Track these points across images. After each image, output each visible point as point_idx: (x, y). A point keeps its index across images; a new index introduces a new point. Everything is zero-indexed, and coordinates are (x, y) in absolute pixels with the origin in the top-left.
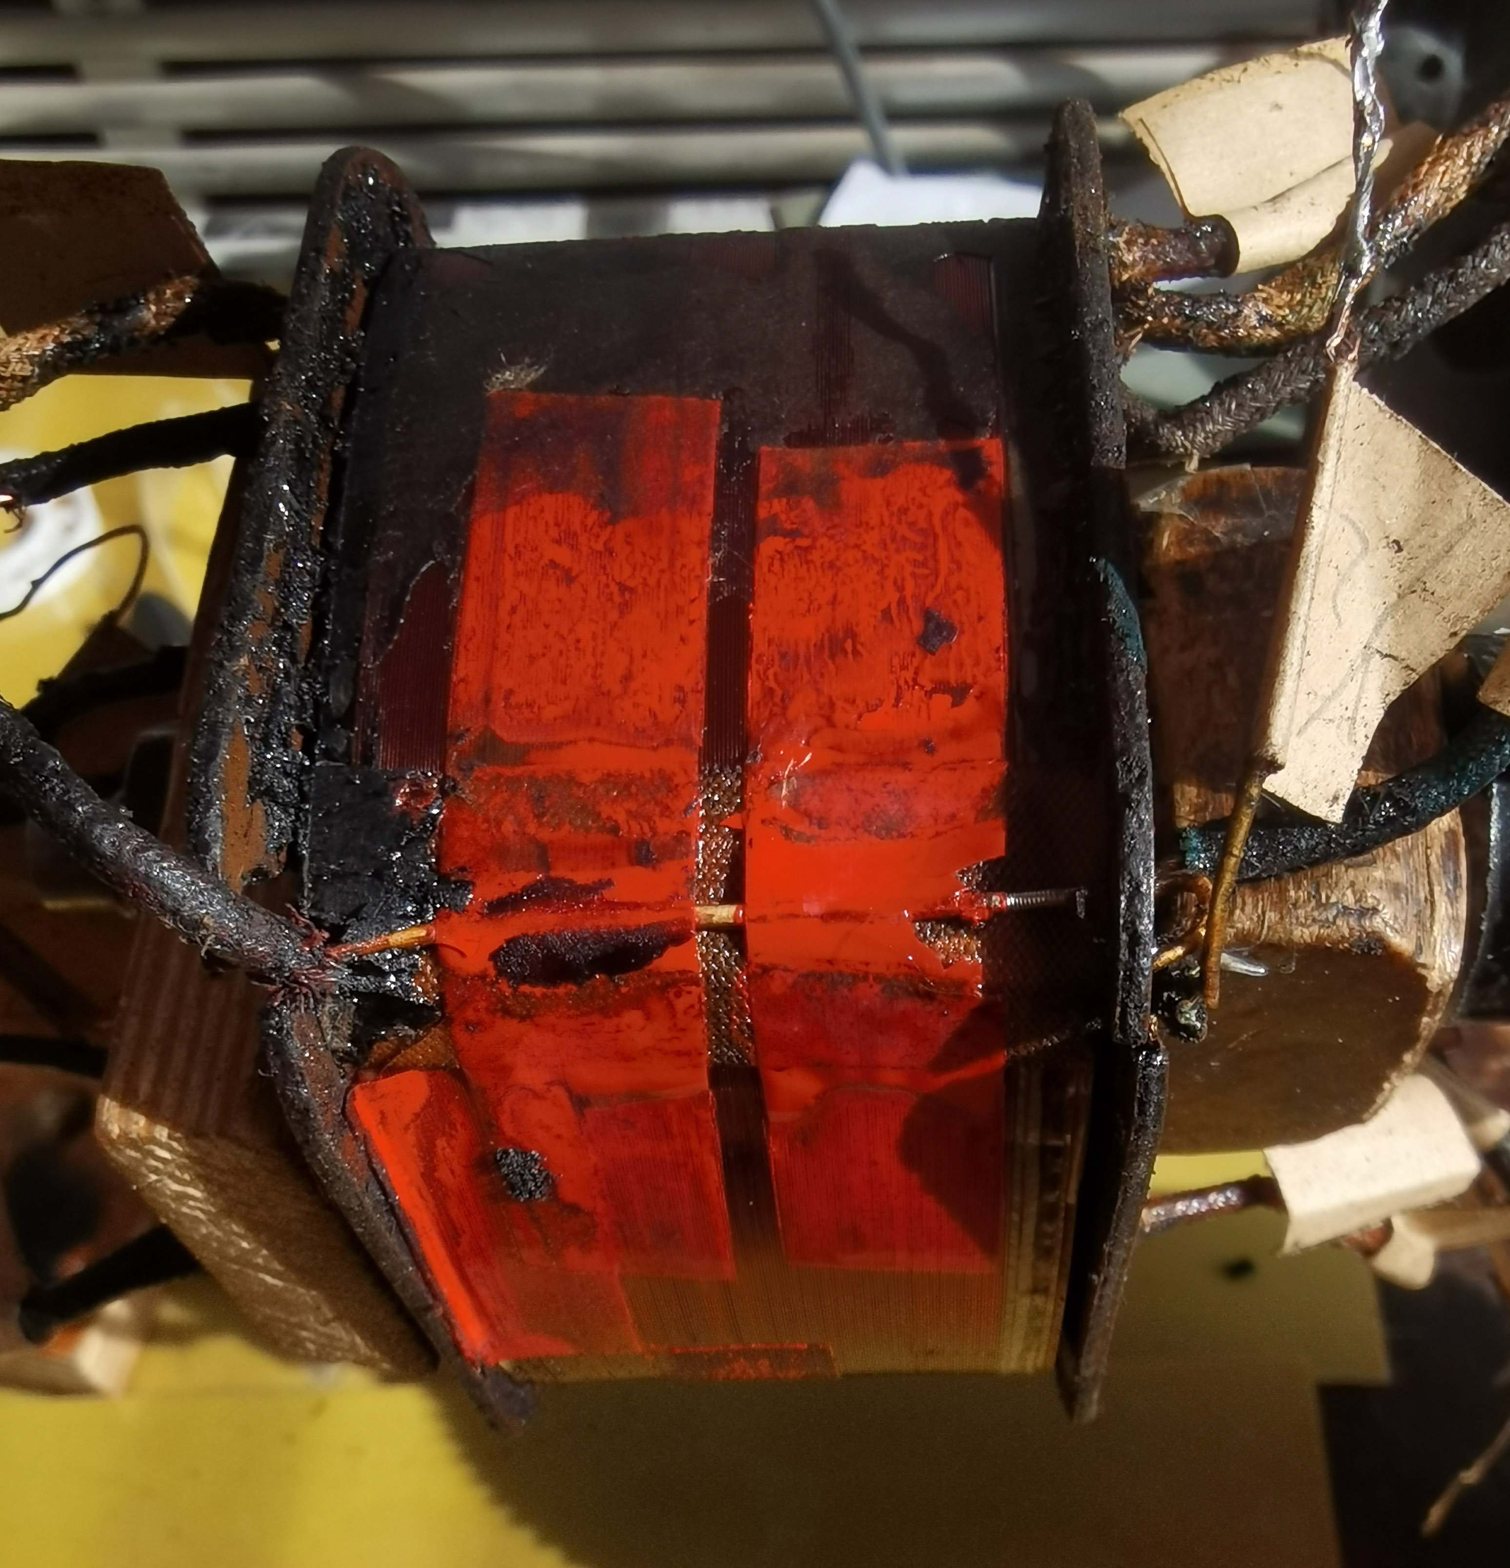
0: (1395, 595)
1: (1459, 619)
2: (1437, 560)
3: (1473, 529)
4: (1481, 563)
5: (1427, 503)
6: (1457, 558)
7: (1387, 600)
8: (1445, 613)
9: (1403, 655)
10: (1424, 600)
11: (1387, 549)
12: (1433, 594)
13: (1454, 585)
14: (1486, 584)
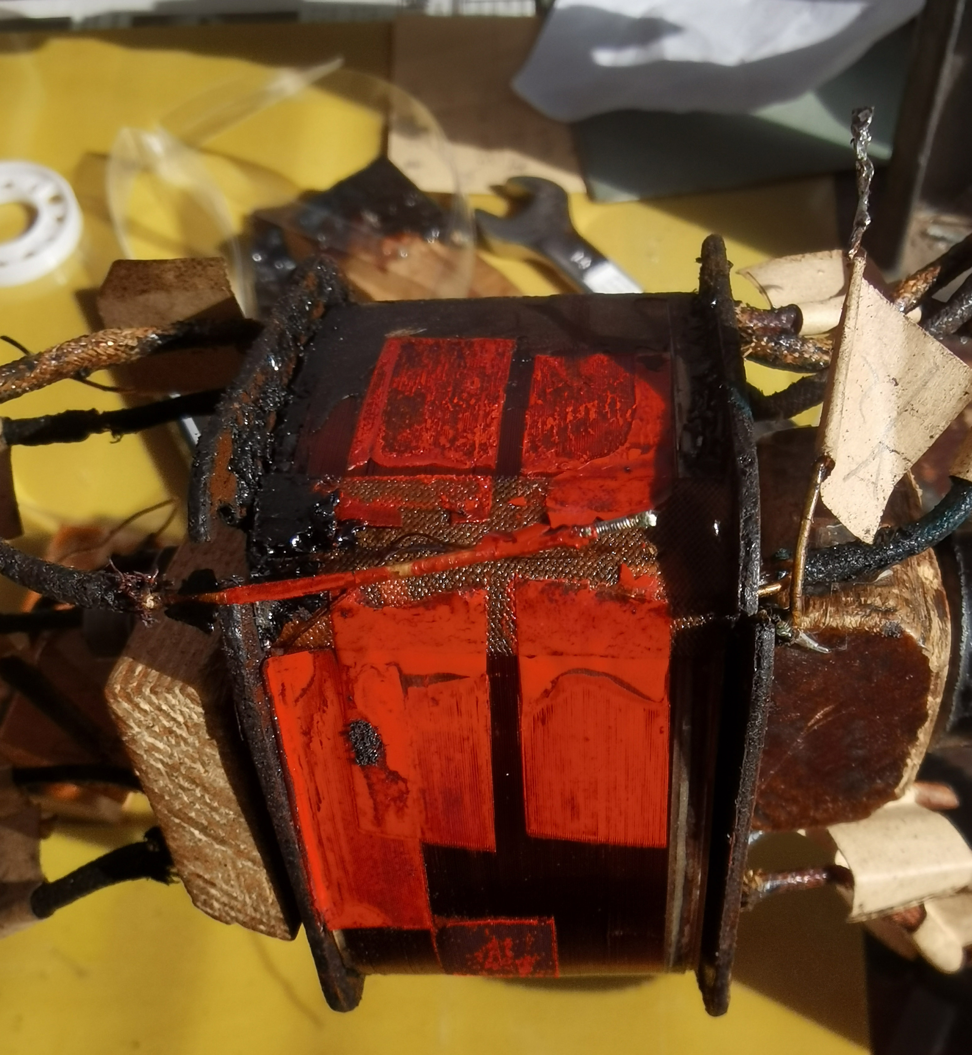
0: (895, 413)
1: (933, 427)
2: (918, 391)
3: (938, 371)
4: (944, 392)
5: (910, 355)
6: (930, 389)
7: (891, 415)
8: (925, 424)
9: (903, 451)
10: (913, 416)
11: (889, 383)
12: (917, 412)
13: (929, 406)
14: (947, 406)
